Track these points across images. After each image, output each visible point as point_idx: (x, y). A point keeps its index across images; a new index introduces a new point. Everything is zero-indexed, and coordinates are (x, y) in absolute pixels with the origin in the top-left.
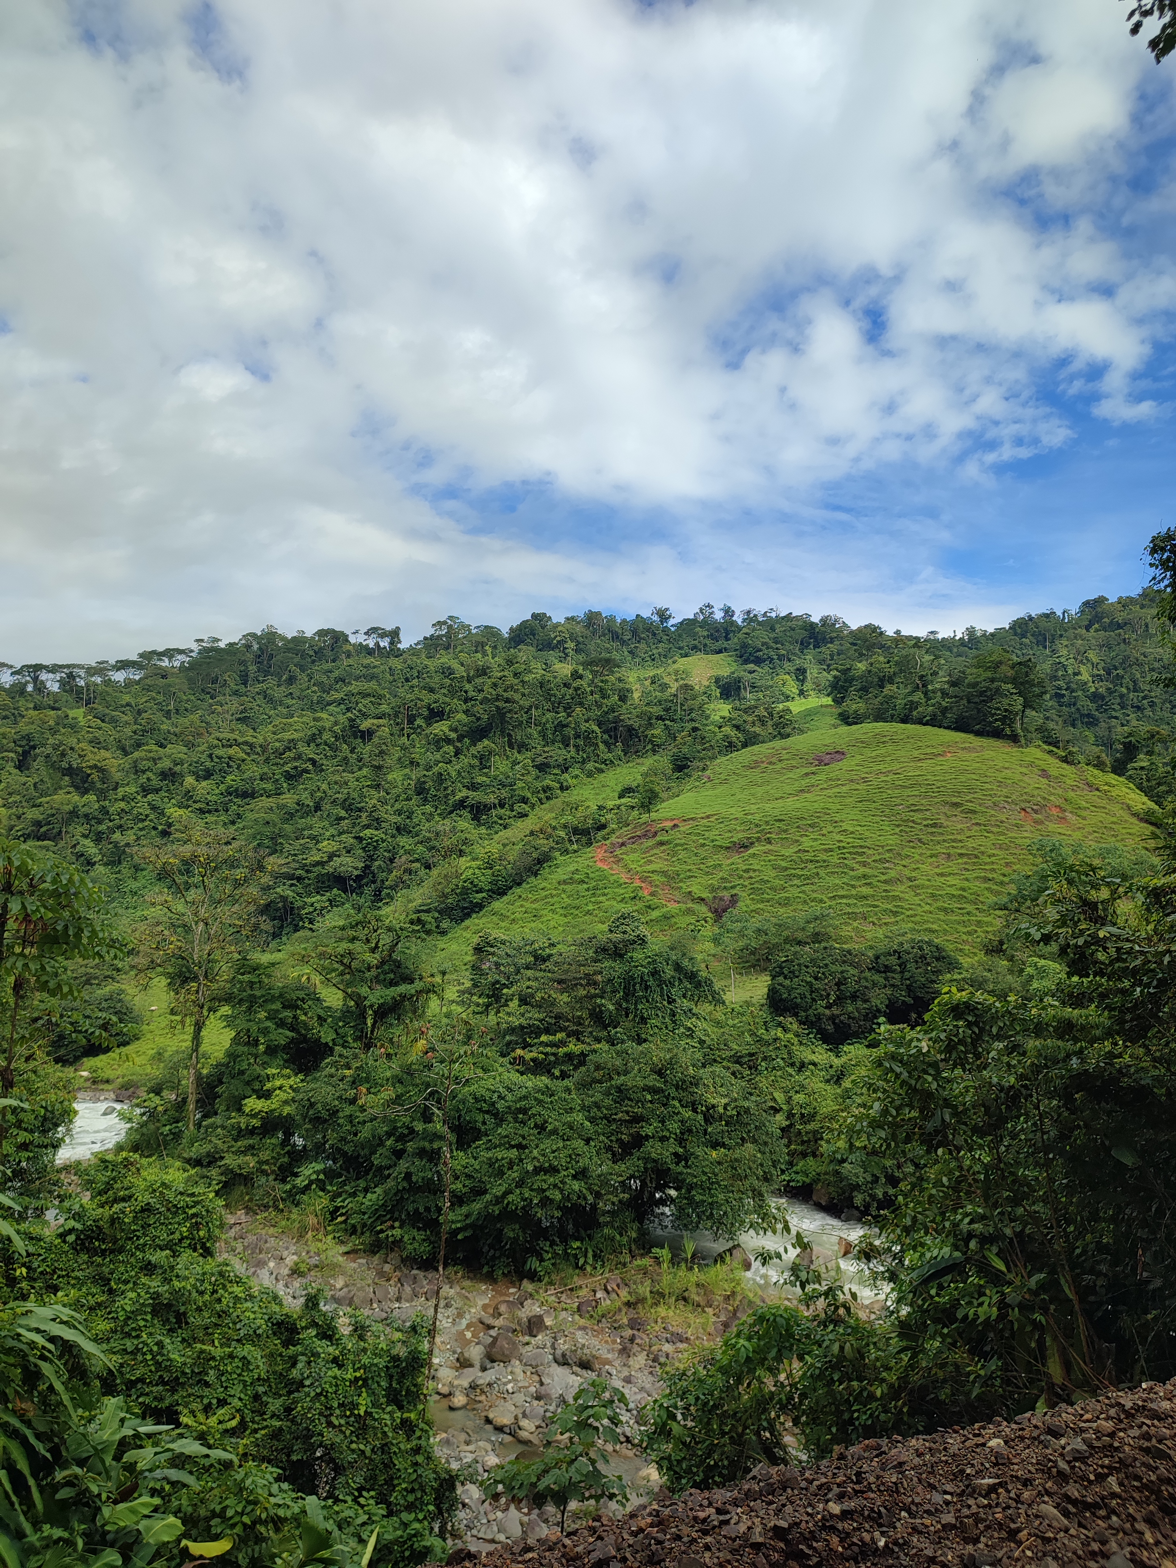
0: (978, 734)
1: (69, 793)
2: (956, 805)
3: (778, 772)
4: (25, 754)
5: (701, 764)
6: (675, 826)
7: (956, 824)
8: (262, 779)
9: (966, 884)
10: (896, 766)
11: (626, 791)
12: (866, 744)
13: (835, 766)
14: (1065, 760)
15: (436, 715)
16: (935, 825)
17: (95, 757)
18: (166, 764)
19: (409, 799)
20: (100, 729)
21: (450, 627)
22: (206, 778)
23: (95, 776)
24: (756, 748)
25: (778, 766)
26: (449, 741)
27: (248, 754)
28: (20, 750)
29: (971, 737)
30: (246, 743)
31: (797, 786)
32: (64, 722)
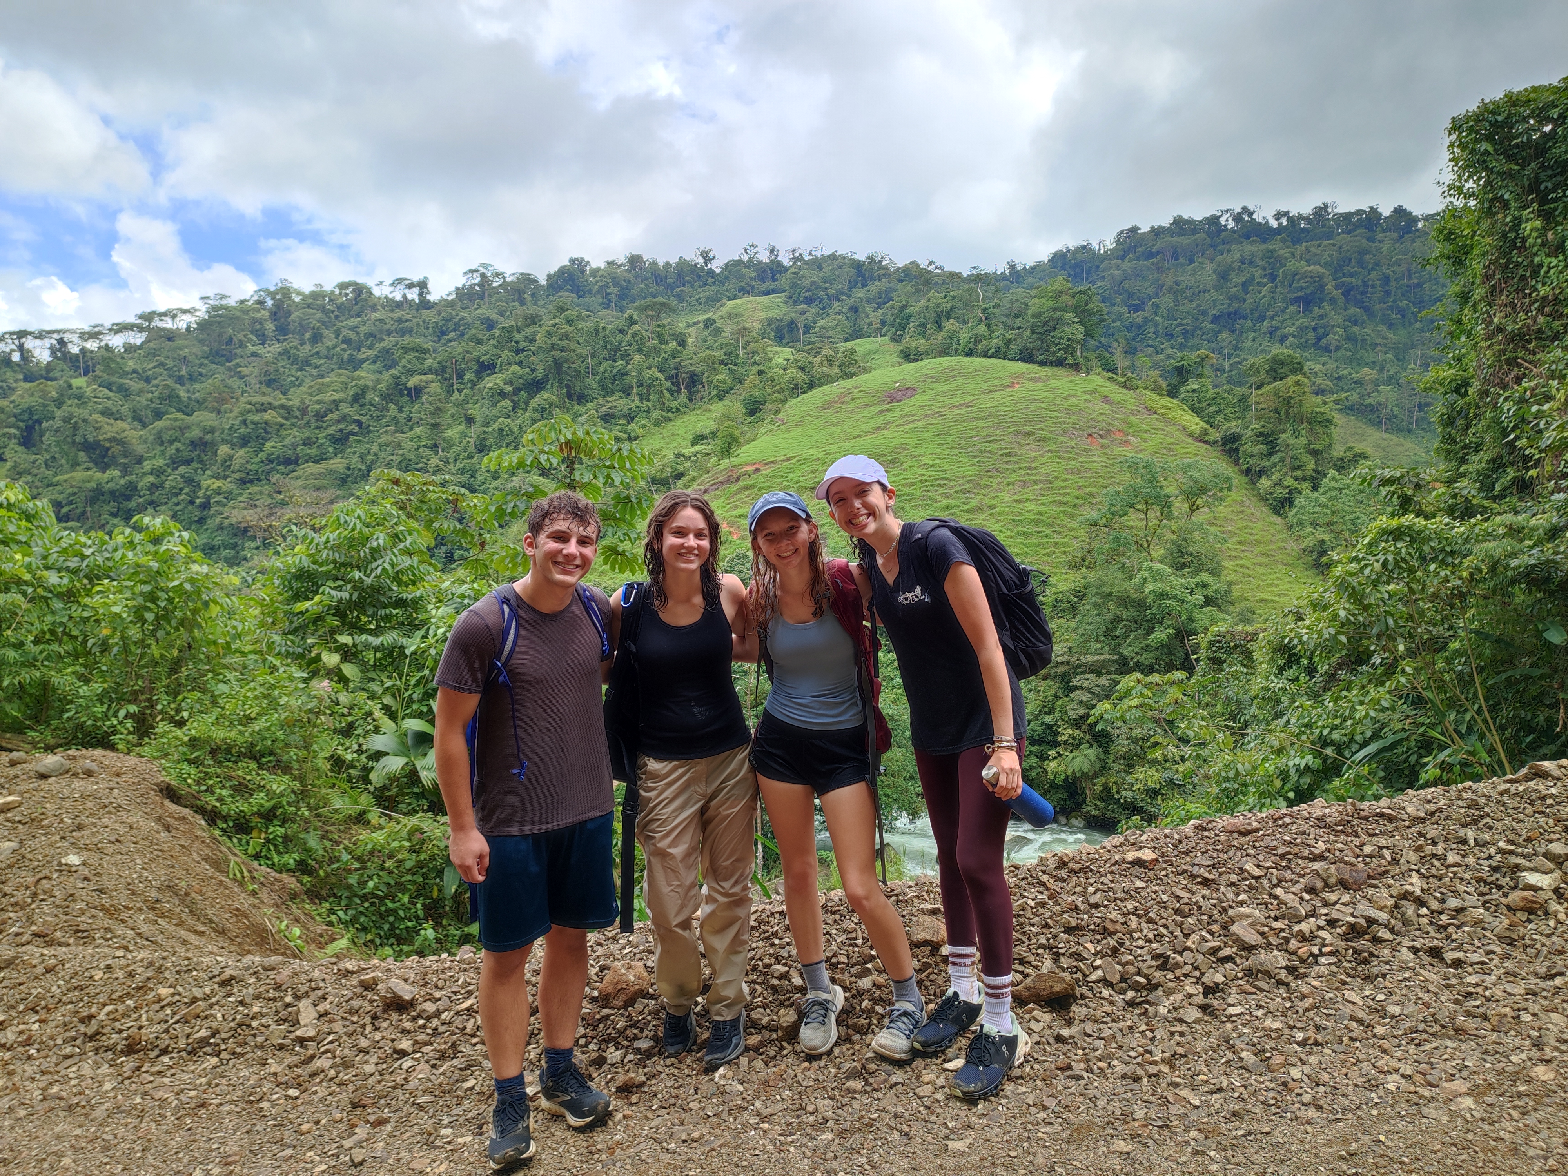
0: (1042, 363)
1: (88, 469)
2: (1028, 434)
3: (852, 411)
4: (30, 429)
5: (774, 407)
6: (758, 470)
7: (1030, 451)
8: (304, 444)
9: (1043, 509)
10: (968, 399)
11: (699, 438)
12: (936, 379)
13: (907, 402)
14: (1124, 386)
15: (486, 368)
16: (1008, 455)
17: (111, 429)
18: (195, 433)
19: (471, 457)
20: (108, 398)
21: (483, 275)
22: (243, 446)
23: (116, 449)
24: (826, 388)
25: (851, 406)
26: (503, 394)
27: (286, 419)
28: (21, 424)
29: (1035, 367)
30: (283, 407)
31: (873, 424)
32: (67, 393)
